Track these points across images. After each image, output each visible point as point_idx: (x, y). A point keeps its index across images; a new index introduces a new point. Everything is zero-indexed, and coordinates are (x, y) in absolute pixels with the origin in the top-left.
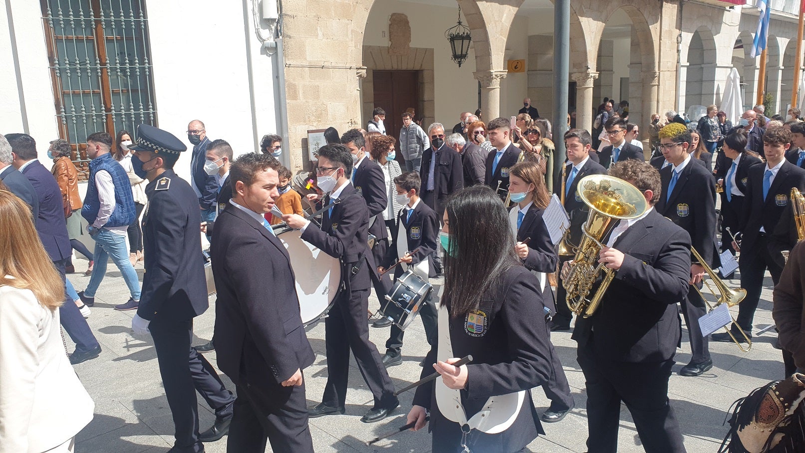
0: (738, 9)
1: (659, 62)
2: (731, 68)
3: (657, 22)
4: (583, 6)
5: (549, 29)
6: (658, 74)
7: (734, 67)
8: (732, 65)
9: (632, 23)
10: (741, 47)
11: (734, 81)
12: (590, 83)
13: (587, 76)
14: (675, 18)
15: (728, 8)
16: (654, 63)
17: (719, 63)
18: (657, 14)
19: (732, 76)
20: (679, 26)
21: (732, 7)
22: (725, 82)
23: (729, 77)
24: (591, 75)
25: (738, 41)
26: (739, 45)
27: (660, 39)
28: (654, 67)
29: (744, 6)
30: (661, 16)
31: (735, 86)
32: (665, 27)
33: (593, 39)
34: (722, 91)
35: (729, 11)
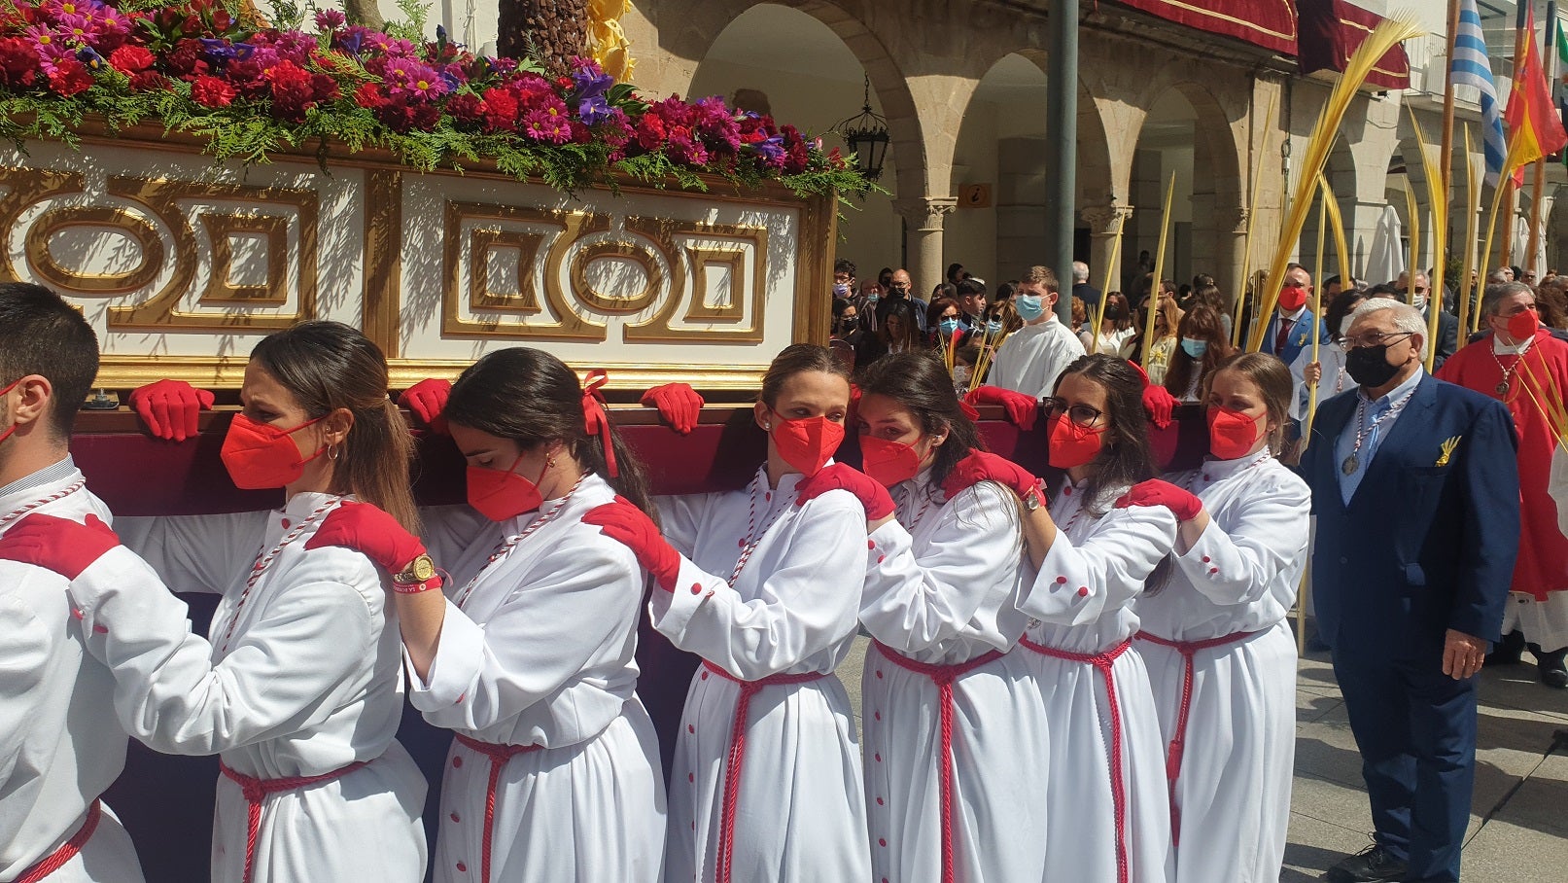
0: (1394, 96)
1: (1249, 191)
2: (1384, 206)
3: (1243, 115)
4: (1102, 81)
5: (1036, 126)
6: (1246, 213)
7: (1389, 204)
8: (1386, 202)
9: (1197, 117)
10: (1402, 170)
11: (1390, 231)
12: (1118, 227)
13: (1111, 213)
14: (1277, 108)
15: (1375, 95)
16: (1238, 192)
17: (1360, 196)
18: (1244, 101)
19: (1386, 222)
20: (1286, 125)
21: (1384, 94)
22: (1374, 232)
23: (1380, 223)
24: (1118, 211)
25: (1394, 160)
26: (1397, 165)
27: (1250, 148)
28: (1239, 200)
29: (1407, 91)
30: (1252, 105)
31: (1392, 240)
32: (1258, 127)
33: (1122, 143)
34: (1367, 249)
35: (1379, 100)
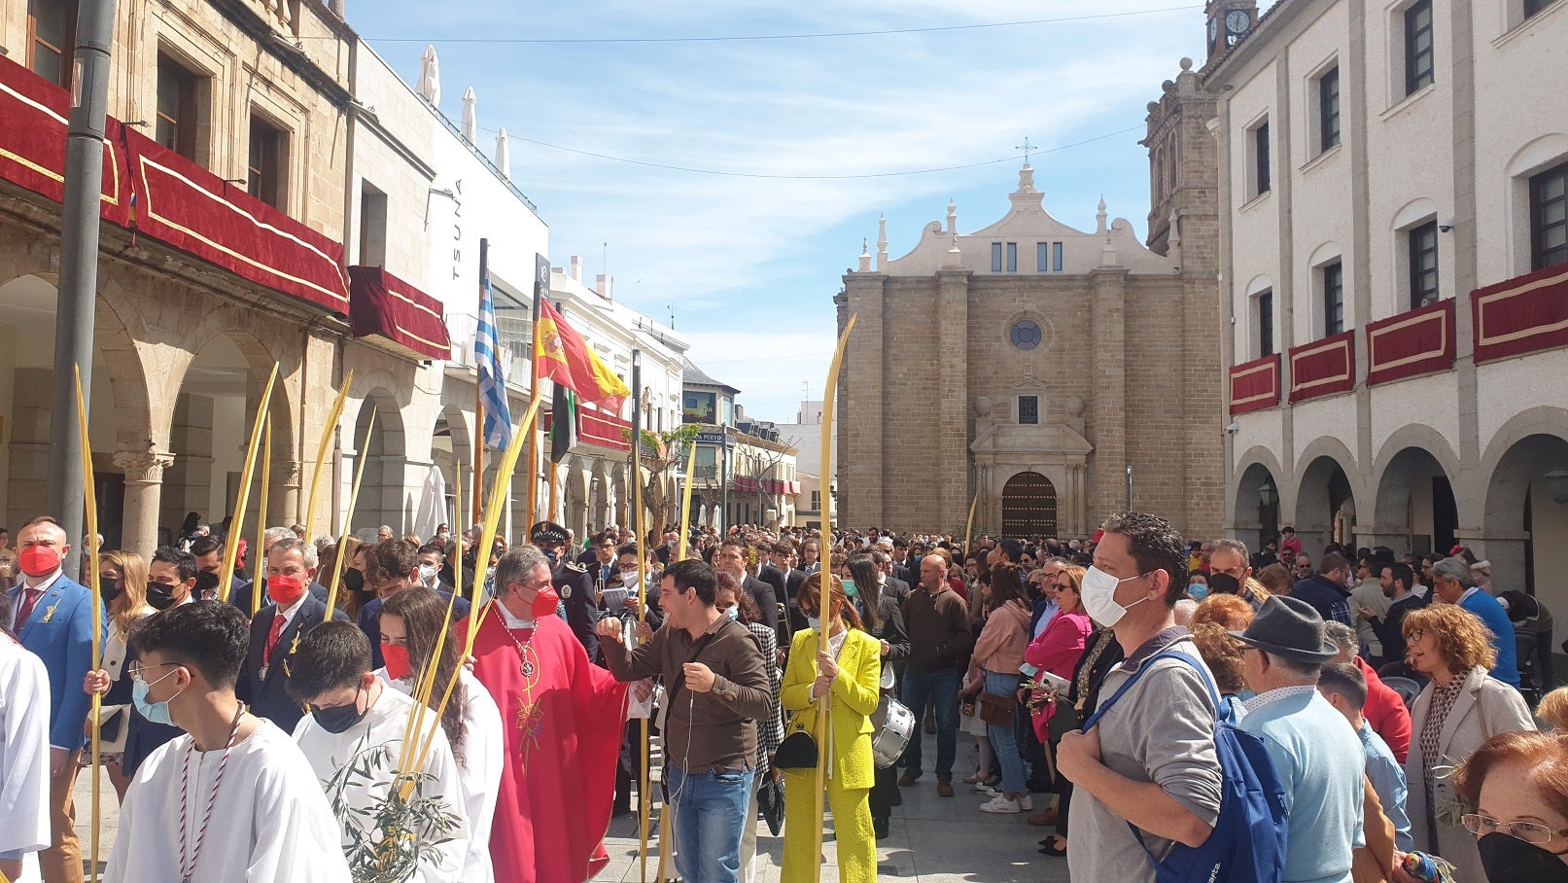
0: (439, 365)
1: (301, 444)
2: (431, 466)
3: (296, 369)
4: (142, 318)
6: (298, 466)
7: (435, 464)
8: (432, 462)
9: (249, 367)
10: (446, 433)
11: (436, 489)
12: (156, 475)
13: (148, 460)
14: (330, 366)
15: (421, 363)
16: (290, 446)
17: (410, 455)
18: (297, 356)
19: (432, 480)
20: (337, 383)
21: (429, 363)
22: (421, 490)
23: (427, 481)
24: (157, 457)
25: (439, 423)
26: (442, 428)
27: (303, 402)
28: (291, 453)
29: (449, 363)
30: (305, 360)
31: (437, 498)
32: (312, 381)
33: (163, 387)
34: (416, 507)
35: (425, 368)
